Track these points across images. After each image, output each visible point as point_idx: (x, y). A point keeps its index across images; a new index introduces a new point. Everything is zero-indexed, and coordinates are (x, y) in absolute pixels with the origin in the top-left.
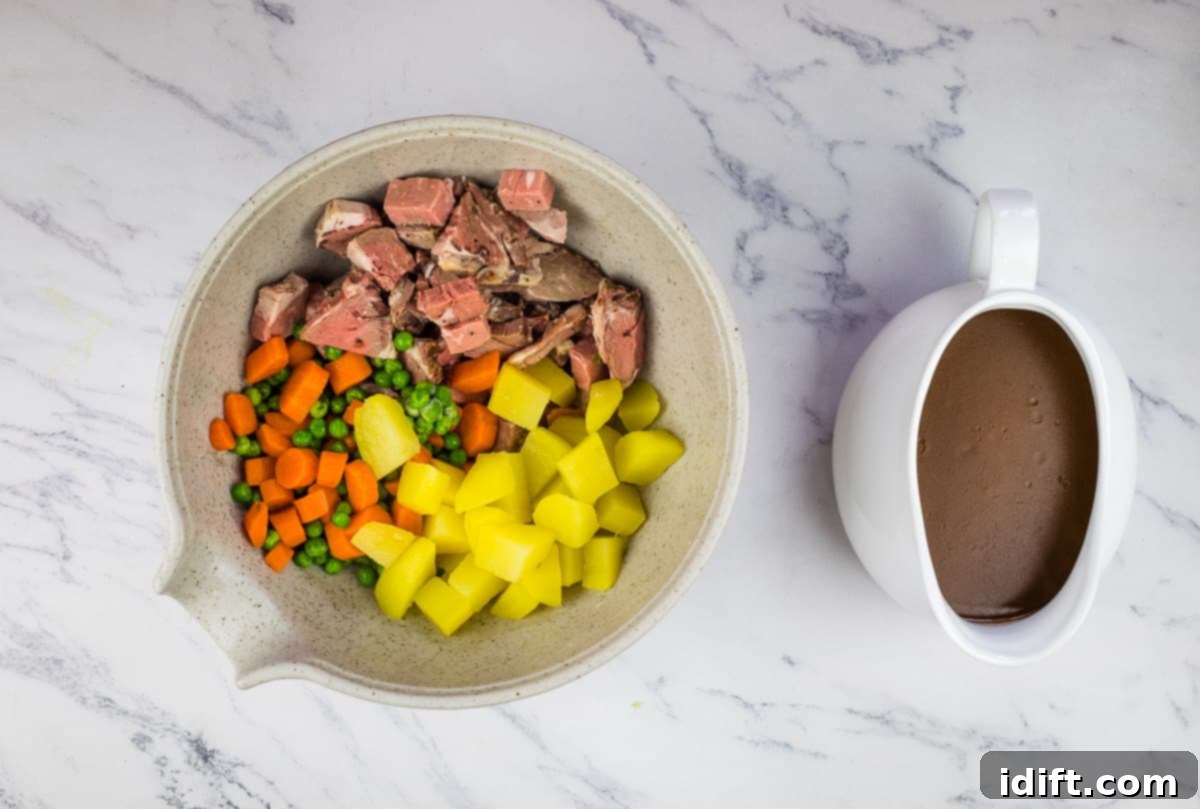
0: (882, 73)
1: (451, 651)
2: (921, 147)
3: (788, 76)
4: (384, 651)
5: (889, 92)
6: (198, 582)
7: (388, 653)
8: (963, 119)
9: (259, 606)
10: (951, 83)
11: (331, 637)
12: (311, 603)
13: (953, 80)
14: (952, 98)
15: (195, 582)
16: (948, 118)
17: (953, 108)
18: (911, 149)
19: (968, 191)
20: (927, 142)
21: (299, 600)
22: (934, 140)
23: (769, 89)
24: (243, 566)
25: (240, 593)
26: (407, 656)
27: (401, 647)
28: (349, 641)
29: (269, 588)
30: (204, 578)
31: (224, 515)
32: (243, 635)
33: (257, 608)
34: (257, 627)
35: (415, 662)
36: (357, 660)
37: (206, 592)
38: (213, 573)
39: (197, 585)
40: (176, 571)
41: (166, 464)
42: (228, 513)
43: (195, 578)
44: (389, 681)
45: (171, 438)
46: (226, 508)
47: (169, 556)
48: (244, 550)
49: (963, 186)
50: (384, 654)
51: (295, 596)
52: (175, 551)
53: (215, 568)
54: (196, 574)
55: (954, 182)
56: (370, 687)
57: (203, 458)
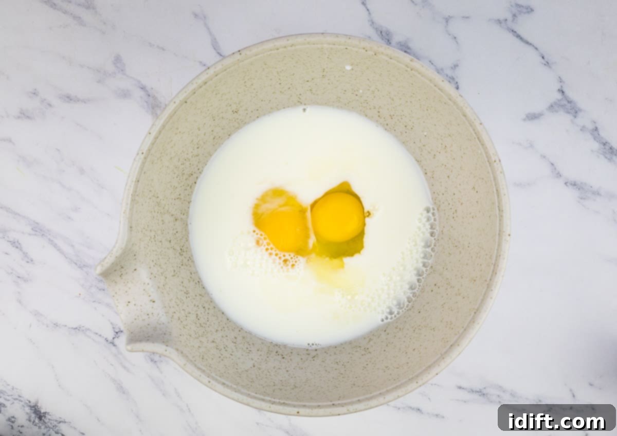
2: (506, 20)
4: (220, 355)
6: (122, 274)
7: (222, 357)
9: (154, 302)
11: (190, 336)
12: (183, 310)
15: (120, 274)
18: (499, 22)
19: (536, 49)
20: (509, 17)
21: (178, 305)
22: (514, 16)
24: (152, 274)
25: (144, 290)
26: (233, 363)
27: (231, 356)
28: (201, 342)
29: (163, 293)
30: (127, 273)
31: (151, 238)
32: (138, 316)
33: (152, 303)
34: (148, 315)
35: (237, 369)
36: (203, 356)
37: (124, 283)
38: (133, 272)
39: (121, 276)
40: (113, 264)
41: (130, 196)
42: (153, 237)
43: (121, 272)
44: (220, 377)
45: (138, 181)
46: (153, 234)
47: (112, 254)
48: (156, 264)
49: (533, 46)
50: (220, 357)
51: (176, 302)
52: (117, 252)
53: (135, 270)
54: (123, 270)
55: (527, 43)
56: (208, 377)
57: (150, 198)
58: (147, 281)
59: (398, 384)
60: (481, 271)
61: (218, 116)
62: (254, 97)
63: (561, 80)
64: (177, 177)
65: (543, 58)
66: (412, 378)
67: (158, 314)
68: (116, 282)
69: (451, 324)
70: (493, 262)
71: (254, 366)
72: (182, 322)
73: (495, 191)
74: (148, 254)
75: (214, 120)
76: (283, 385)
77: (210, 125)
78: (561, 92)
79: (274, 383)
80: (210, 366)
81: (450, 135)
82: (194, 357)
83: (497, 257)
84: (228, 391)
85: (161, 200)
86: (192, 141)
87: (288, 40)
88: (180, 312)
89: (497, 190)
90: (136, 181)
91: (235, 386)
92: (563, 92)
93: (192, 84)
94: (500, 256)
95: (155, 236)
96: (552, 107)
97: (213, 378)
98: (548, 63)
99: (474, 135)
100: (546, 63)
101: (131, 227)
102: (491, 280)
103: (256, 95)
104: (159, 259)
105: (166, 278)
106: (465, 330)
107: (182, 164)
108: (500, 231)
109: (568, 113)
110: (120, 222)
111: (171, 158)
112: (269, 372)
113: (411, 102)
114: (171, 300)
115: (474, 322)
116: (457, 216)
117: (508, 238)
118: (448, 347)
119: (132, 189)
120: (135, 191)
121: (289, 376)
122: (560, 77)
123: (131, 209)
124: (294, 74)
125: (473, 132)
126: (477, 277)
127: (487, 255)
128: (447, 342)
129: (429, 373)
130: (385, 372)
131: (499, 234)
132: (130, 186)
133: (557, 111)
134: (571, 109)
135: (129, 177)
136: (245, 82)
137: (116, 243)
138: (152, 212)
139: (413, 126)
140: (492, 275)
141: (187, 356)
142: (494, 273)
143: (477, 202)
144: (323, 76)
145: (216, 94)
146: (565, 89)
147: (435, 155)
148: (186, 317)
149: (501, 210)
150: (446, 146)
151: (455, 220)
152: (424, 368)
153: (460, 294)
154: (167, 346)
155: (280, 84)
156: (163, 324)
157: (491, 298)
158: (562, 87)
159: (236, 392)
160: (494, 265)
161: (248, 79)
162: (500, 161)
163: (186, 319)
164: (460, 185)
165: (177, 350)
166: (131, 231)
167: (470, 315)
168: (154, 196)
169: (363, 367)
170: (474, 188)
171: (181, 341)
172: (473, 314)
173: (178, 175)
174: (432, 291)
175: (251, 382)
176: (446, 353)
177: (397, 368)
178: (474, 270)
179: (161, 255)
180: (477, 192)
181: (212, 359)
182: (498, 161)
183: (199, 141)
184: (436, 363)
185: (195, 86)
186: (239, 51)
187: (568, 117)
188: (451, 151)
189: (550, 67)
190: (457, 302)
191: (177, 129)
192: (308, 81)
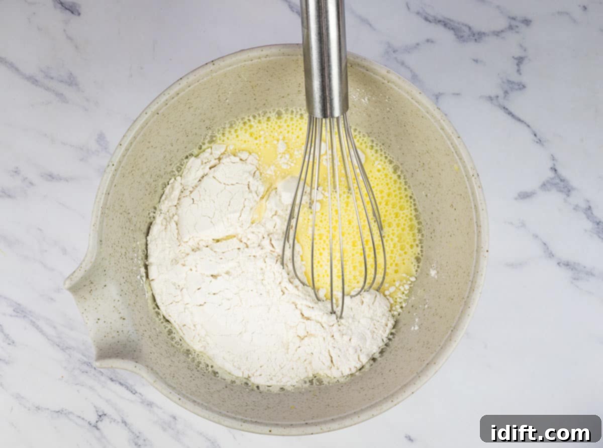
0: (471, 48)
1: (232, 390)
2: (497, 97)
3: (408, 50)
4: (191, 375)
5: (476, 61)
6: (91, 290)
7: (193, 377)
8: (524, 79)
9: (124, 319)
10: (517, 55)
11: (161, 354)
12: (155, 329)
13: (518, 53)
14: (518, 65)
15: (90, 289)
16: (515, 78)
17: (518, 71)
18: (490, 99)
19: (528, 126)
20: (501, 93)
21: (149, 324)
22: (506, 92)
23: (396, 58)
24: (122, 290)
25: (114, 307)
26: (205, 383)
27: (202, 376)
28: (172, 361)
29: (133, 310)
30: (96, 289)
31: (122, 254)
32: (108, 334)
33: (122, 320)
34: (118, 332)
35: (209, 389)
36: (174, 374)
37: (94, 299)
38: (103, 288)
39: (90, 292)
40: (82, 278)
41: (100, 209)
42: (123, 253)
43: (90, 287)
44: (191, 395)
45: (109, 194)
46: (123, 251)
47: (81, 267)
48: (126, 281)
49: (525, 123)
50: (191, 377)
51: (147, 321)
52: (87, 266)
53: (105, 286)
54: (92, 285)
55: (519, 120)
56: (179, 394)
57: (121, 214)
58: (118, 298)
59: (373, 403)
60: (459, 289)
61: (191, 132)
62: (229, 113)
63: (553, 158)
64: (149, 194)
65: (535, 135)
66: (388, 397)
67: (128, 332)
68: (85, 298)
69: (427, 344)
70: (471, 278)
71: (226, 387)
72: (152, 340)
73: (473, 207)
74: (118, 270)
75: (187, 136)
76: (255, 406)
77: (183, 142)
78: (554, 171)
79: (247, 403)
80: (180, 384)
81: (428, 152)
82: (164, 374)
83: (474, 274)
84: (198, 409)
85: (132, 216)
86: (165, 157)
87: (262, 50)
88: (151, 331)
89: (475, 206)
90: (106, 194)
91: (206, 404)
92: (556, 170)
93: (164, 94)
94: (478, 272)
95: (126, 253)
96: (544, 186)
97: (184, 396)
98: (540, 141)
99: (452, 149)
100: (538, 141)
101: (101, 241)
102: (468, 297)
103: (231, 111)
104: (130, 276)
105: (137, 296)
106: (442, 348)
107: (154, 181)
108: (478, 247)
109: (561, 191)
110: (90, 235)
111: (143, 174)
112: (241, 393)
113: (388, 118)
114: (142, 318)
115: (450, 340)
116: (435, 236)
117: (486, 254)
118: (424, 365)
119: (102, 202)
120: (105, 204)
121: (262, 397)
122: (552, 155)
123: (101, 223)
124: (269, 89)
125: (451, 146)
126: (454, 296)
127: (464, 272)
128: (424, 360)
129: (405, 392)
130: (360, 393)
131: (477, 251)
132: (100, 199)
133: (549, 190)
134: (564, 188)
135: (99, 189)
136: (219, 96)
137: (86, 256)
138: (123, 228)
139: (391, 144)
140: (469, 292)
141: (157, 373)
142: (472, 290)
143: (455, 220)
144: (299, 91)
145: (189, 108)
146: (558, 168)
147: (412, 174)
148: (158, 336)
149: (479, 226)
150: (424, 164)
151: (433, 240)
152: (399, 387)
153: (437, 314)
154: (137, 362)
155: (255, 99)
156: (133, 341)
157: (469, 315)
158: (554, 165)
159: (207, 409)
160: (472, 282)
161: (222, 93)
162: (478, 175)
163: (157, 338)
164: (438, 203)
165: (147, 366)
166: (101, 244)
167: (447, 333)
168: (125, 211)
169: (338, 389)
170: (452, 205)
171: (151, 359)
172: (450, 332)
173: (151, 192)
174: (409, 312)
175: (223, 401)
176: (422, 371)
177: (373, 389)
178: (452, 290)
179: (132, 273)
180: (455, 209)
181: (183, 378)
182: (476, 175)
183: (172, 158)
184: (412, 382)
185: (167, 97)
186: (212, 61)
187: (561, 196)
188: (429, 168)
189: (543, 145)
190: (434, 322)
191: (149, 142)
192: (283, 97)
